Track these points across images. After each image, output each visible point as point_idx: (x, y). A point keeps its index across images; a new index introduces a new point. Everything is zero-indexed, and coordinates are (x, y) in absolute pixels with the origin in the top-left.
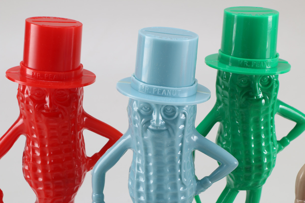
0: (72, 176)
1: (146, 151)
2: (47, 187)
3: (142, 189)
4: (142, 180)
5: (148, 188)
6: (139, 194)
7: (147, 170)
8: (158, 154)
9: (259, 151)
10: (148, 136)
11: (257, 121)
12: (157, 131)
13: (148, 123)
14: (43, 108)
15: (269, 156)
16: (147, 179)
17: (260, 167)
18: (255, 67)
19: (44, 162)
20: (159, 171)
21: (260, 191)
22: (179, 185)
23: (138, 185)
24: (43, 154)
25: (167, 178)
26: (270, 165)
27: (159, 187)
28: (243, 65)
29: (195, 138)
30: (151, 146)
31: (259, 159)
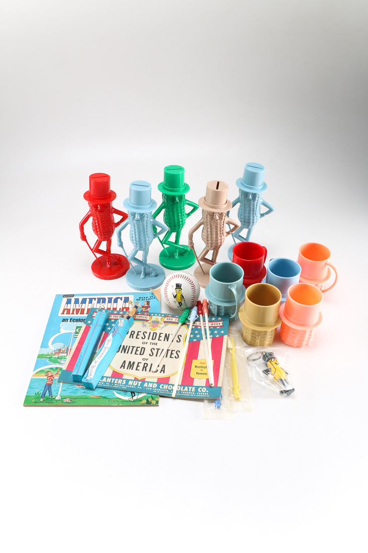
0: (110, 231)
1: (134, 226)
2: (101, 235)
3: (134, 239)
4: (134, 236)
5: (136, 238)
6: (133, 240)
7: (135, 233)
8: (138, 227)
9: (178, 220)
10: (135, 222)
11: (177, 209)
12: (138, 220)
13: (134, 217)
14: (97, 209)
15: (182, 221)
16: (135, 236)
17: (179, 225)
18: (175, 191)
19: (99, 227)
20: (139, 233)
21: (180, 233)
22: (147, 237)
23: (133, 237)
24: (99, 224)
25: (142, 235)
26: (183, 224)
27: (140, 238)
28: (171, 191)
29: (152, 220)
30: (136, 225)
31: (179, 223)
